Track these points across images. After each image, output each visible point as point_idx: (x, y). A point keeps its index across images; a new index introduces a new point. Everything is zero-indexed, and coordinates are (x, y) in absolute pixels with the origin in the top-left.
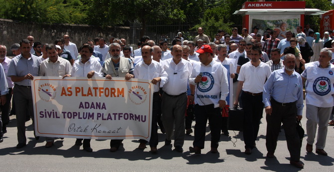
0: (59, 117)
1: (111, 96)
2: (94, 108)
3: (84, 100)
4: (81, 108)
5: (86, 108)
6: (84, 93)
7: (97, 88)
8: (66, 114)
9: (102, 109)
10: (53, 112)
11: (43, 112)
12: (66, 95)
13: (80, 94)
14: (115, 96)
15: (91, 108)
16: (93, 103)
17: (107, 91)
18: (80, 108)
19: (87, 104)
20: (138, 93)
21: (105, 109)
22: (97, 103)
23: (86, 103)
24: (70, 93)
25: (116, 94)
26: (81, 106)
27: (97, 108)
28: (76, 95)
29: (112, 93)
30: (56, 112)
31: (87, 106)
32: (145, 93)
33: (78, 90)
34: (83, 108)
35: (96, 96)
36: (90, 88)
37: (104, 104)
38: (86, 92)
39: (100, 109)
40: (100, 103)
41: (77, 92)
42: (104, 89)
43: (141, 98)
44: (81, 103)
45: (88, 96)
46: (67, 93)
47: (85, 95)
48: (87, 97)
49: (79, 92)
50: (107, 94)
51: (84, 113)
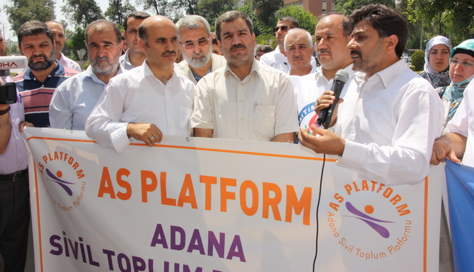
0: (97, 264)
1: (265, 215)
2: (202, 252)
3: (170, 217)
4: (159, 246)
5: (174, 247)
6: (169, 196)
7: (213, 180)
8: (115, 259)
9: (230, 257)
10: (82, 245)
11: (58, 238)
12: (113, 196)
13: (155, 196)
14: (277, 217)
15: (190, 250)
16: (196, 234)
17: (249, 192)
18: (153, 244)
19: (178, 234)
20: (370, 209)
21: (243, 259)
22: (211, 234)
23: (174, 229)
24: (124, 191)
25: (282, 207)
26: (158, 238)
27: (210, 253)
28: (145, 199)
29: (267, 202)
30: (88, 247)
31: (178, 242)
32: (404, 211)
33: (149, 181)
34: (165, 246)
35: (208, 207)
36: (188, 178)
37: (237, 241)
38: (174, 191)
39: (221, 255)
40: (222, 235)
41: (146, 189)
42: (239, 184)
43: (385, 234)
44: (159, 229)
45: (181, 204)
46: (117, 188)
47: (171, 202)
48: (176, 207)
49: (152, 188)
50: (249, 204)
51: (167, 264)
